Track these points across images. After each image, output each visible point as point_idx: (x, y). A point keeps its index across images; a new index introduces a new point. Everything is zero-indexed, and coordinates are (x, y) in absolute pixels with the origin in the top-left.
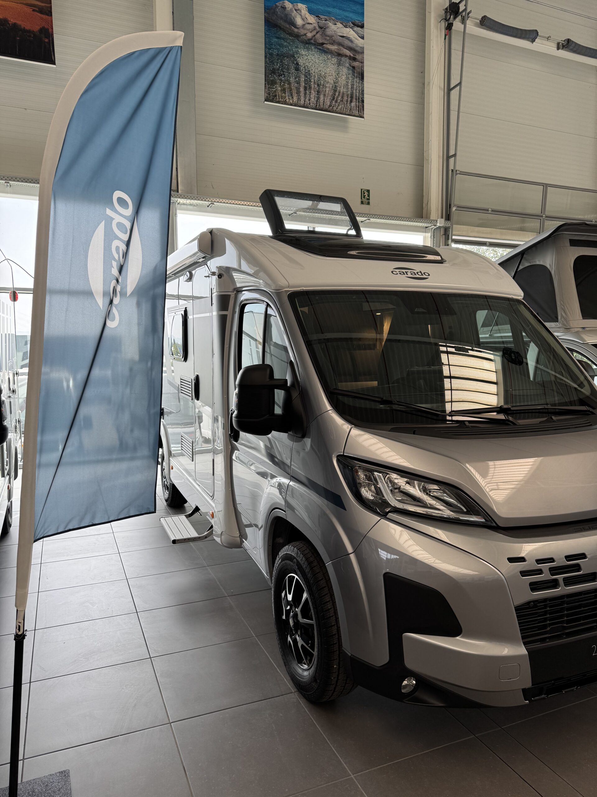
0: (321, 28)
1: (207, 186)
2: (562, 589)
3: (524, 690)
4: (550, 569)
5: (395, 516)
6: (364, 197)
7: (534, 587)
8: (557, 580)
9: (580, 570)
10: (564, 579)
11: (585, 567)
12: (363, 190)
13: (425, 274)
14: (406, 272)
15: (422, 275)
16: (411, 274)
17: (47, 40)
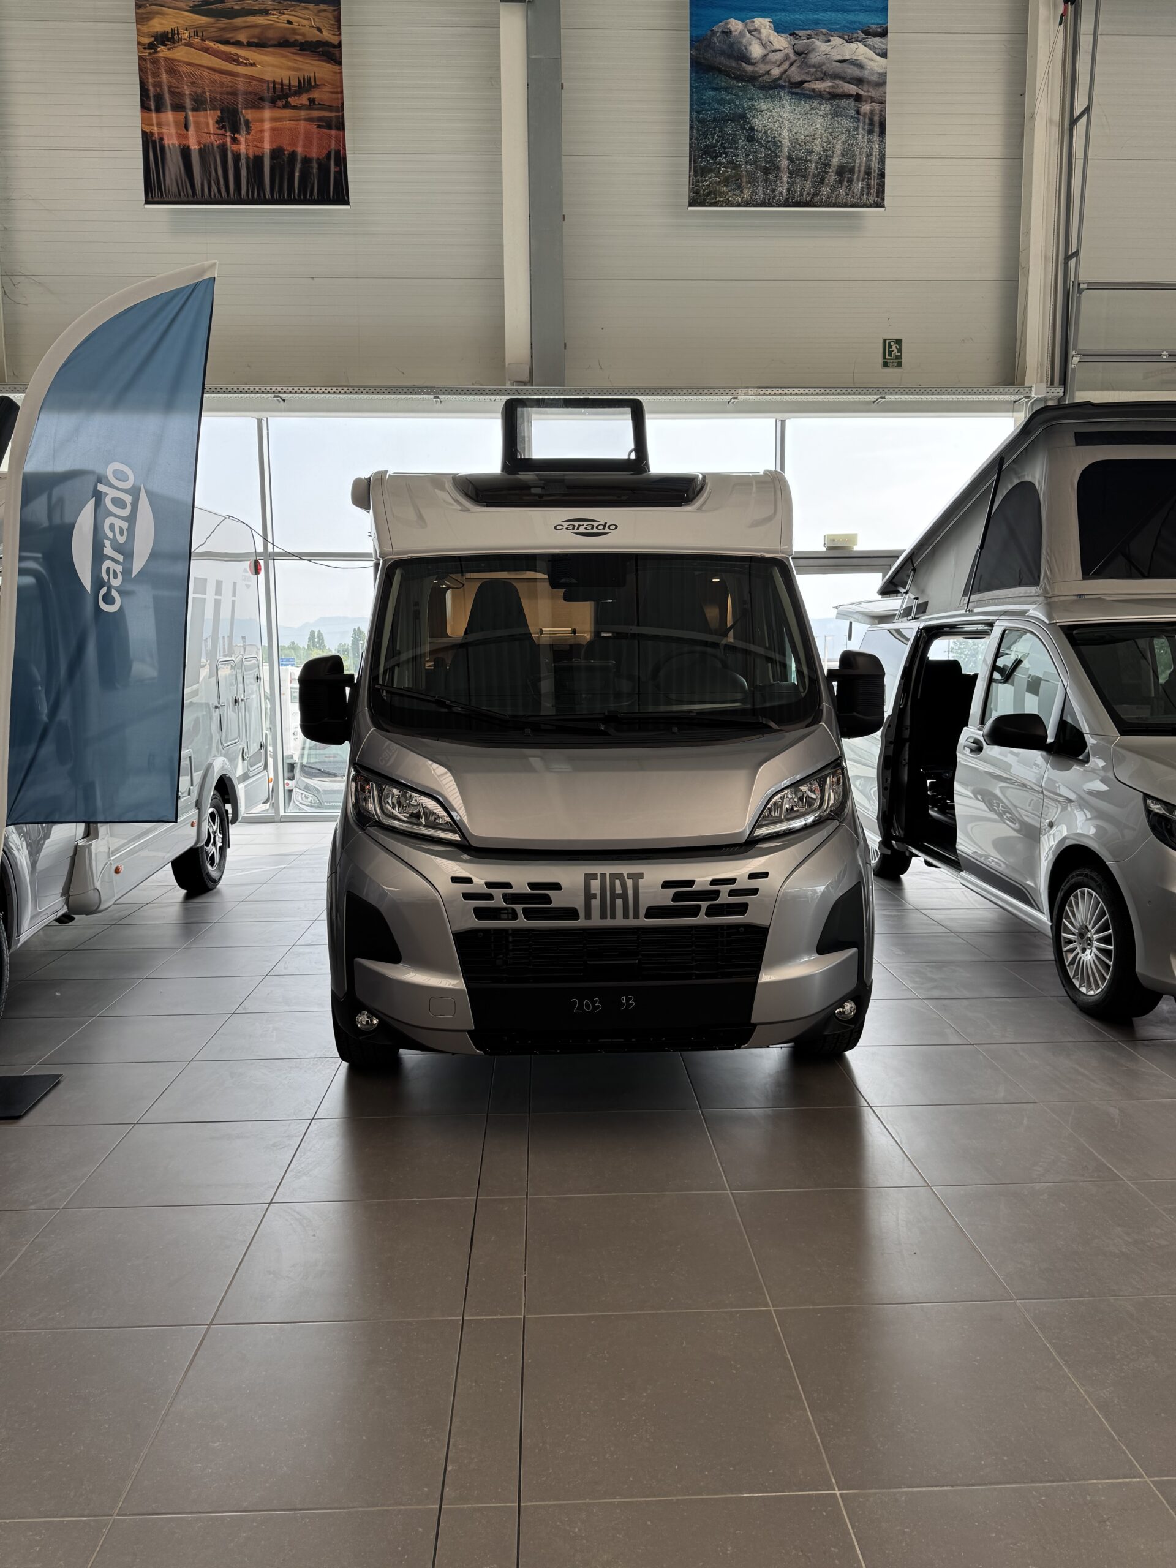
0: (798, 54)
1: (590, 366)
2: (522, 922)
3: (470, 1032)
4: (505, 896)
5: (373, 830)
6: (890, 355)
7: (480, 913)
8: (514, 910)
9: (550, 902)
10: (524, 910)
11: (558, 900)
12: (887, 341)
13: (609, 528)
14: (579, 526)
15: (604, 529)
16: (586, 528)
17: (338, 169)
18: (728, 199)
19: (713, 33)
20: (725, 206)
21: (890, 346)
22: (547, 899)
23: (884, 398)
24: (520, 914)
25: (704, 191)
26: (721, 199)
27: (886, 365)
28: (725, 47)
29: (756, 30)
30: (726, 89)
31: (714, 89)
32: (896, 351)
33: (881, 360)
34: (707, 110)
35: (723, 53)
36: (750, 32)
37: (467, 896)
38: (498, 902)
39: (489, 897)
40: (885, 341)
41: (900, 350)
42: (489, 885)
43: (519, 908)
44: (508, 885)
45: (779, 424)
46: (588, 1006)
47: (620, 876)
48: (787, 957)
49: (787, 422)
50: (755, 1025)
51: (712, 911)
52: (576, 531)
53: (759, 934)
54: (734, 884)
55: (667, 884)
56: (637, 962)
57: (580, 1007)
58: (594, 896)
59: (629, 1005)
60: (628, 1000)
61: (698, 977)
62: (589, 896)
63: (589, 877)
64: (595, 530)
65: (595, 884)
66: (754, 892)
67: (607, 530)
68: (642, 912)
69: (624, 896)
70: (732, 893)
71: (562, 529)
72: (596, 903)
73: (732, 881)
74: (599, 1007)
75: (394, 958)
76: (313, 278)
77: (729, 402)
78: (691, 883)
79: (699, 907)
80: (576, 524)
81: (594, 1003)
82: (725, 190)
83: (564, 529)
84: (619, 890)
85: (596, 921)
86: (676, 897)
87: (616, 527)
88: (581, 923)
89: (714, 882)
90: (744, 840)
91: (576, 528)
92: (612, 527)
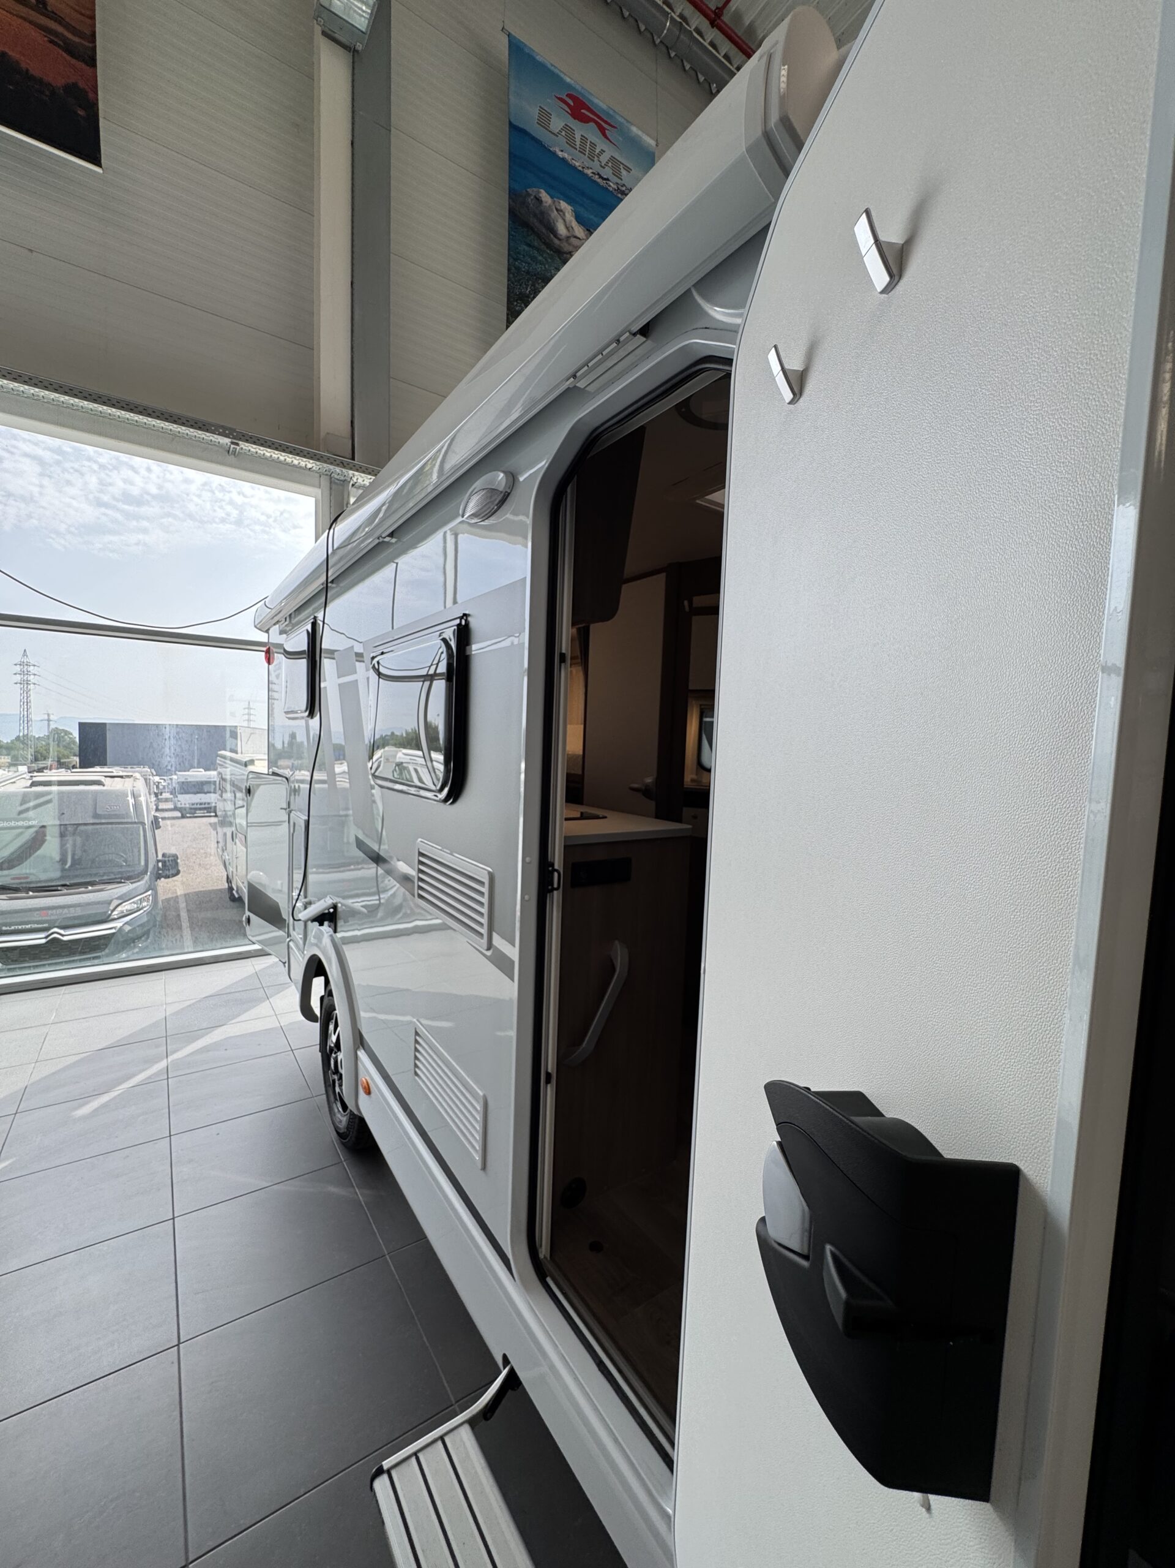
19: (529, 195)
28: (537, 212)
29: (561, 211)
30: (538, 250)
31: (529, 245)
34: (522, 261)
35: (535, 215)
36: (557, 210)
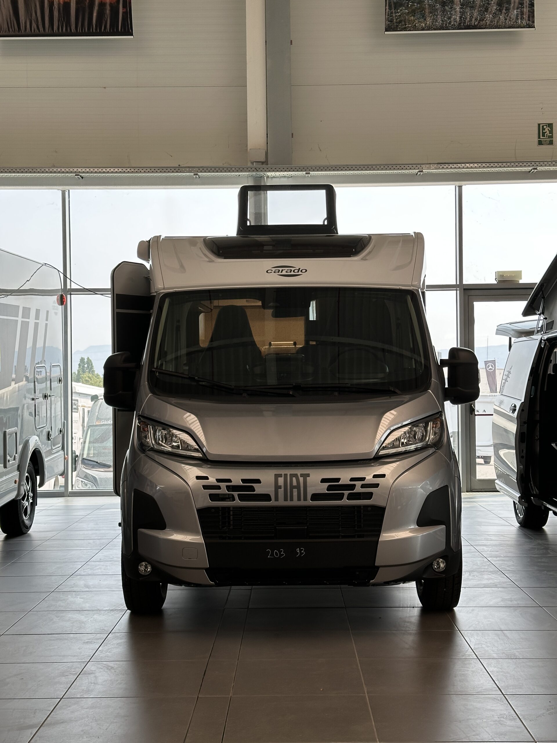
1: (312, 149)
2: (237, 502)
3: (207, 570)
4: (227, 486)
5: (151, 453)
6: (543, 136)
7: (213, 497)
8: (233, 495)
9: (254, 491)
10: (239, 495)
11: (259, 489)
12: (541, 125)
13: (301, 271)
14: (282, 270)
15: (298, 272)
16: (286, 272)
17: (125, 10)
18: (415, 25)
20: (413, 31)
21: (543, 129)
22: (252, 489)
23: (536, 169)
24: (236, 497)
25: (396, 19)
26: (410, 25)
27: (540, 143)
32: (548, 132)
33: (536, 140)
37: (205, 487)
38: (224, 490)
39: (219, 488)
40: (539, 125)
41: (551, 132)
42: (218, 480)
43: (235, 494)
44: (229, 481)
45: (457, 188)
46: (276, 553)
47: (296, 476)
48: (397, 526)
49: (464, 188)
50: (378, 568)
51: (351, 497)
52: (280, 273)
53: (379, 511)
54: (364, 481)
55: (324, 481)
56: (306, 527)
57: (272, 554)
58: (280, 487)
59: (301, 553)
60: (301, 550)
61: (343, 537)
62: (277, 487)
63: (277, 476)
64: (292, 273)
65: (281, 481)
66: (377, 485)
67: (300, 273)
68: (309, 497)
69: (298, 487)
70: (363, 486)
71: (271, 272)
72: (281, 491)
73: (363, 479)
74: (283, 555)
75: (162, 526)
76: (105, 88)
77: (417, 174)
78: (338, 480)
79: (343, 494)
80: (281, 269)
81: (281, 552)
82: (412, 19)
83: (273, 272)
84: (295, 483)
85: (281, 502)
86: (329, 488)
87: (306, 271)
88: (272, 503)
89: (352, 479)
90: (373, 457)
91: (280, 272)
92: (304, 271)
